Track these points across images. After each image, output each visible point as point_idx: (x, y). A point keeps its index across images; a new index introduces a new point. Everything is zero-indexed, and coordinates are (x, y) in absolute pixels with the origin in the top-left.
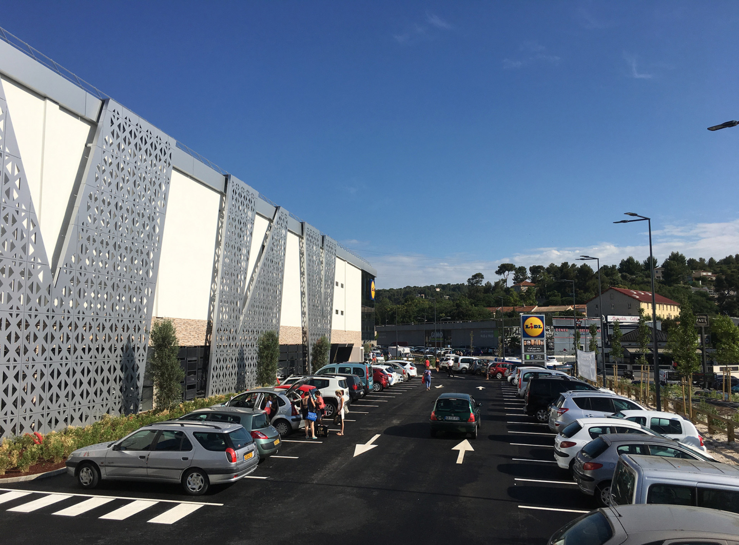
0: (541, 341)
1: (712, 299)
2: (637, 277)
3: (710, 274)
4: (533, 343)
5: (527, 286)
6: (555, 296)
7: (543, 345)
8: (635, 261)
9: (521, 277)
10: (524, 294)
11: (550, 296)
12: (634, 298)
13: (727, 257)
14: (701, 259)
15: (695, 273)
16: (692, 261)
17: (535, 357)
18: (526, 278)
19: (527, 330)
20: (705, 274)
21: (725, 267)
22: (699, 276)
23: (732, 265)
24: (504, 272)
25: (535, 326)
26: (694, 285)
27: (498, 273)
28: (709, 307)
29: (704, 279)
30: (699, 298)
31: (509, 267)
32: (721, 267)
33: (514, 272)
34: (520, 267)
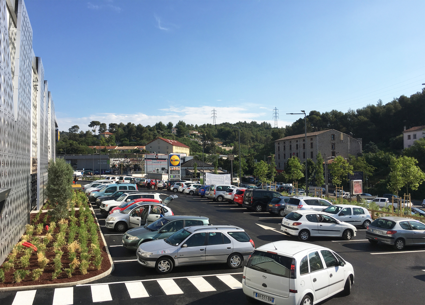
0: (178, 168)
1: (200, 145)
2: (164, 132)
3: (197, 132)
4: (174, 169)
5: (108, 135)
6: (126, 141)
7: (179, 170)
8: (163, 124)
9: (103, 129)
10: (107, 139)
11: (123, 141)
12: (170, 144)
13: (203, 125)
14: (192, 125)
15: (191, 132)
16: (188, 126)
17: (175, 176)
18: (106, 130)
19: (171, 162)
20: (195, 132)
21: (203, 130)
22: (192, 133)
23: (206, 129)
24: (94, 126)
25: (176, 160)
26: (191, 137)
27: (89, 126)
28: (200, 148)
29: (194, 135)
30: (195, 144)
31: (97, 123)
32: (201, 130)
33: (99, 126)
34: (102, 124)
